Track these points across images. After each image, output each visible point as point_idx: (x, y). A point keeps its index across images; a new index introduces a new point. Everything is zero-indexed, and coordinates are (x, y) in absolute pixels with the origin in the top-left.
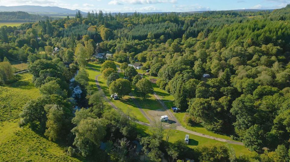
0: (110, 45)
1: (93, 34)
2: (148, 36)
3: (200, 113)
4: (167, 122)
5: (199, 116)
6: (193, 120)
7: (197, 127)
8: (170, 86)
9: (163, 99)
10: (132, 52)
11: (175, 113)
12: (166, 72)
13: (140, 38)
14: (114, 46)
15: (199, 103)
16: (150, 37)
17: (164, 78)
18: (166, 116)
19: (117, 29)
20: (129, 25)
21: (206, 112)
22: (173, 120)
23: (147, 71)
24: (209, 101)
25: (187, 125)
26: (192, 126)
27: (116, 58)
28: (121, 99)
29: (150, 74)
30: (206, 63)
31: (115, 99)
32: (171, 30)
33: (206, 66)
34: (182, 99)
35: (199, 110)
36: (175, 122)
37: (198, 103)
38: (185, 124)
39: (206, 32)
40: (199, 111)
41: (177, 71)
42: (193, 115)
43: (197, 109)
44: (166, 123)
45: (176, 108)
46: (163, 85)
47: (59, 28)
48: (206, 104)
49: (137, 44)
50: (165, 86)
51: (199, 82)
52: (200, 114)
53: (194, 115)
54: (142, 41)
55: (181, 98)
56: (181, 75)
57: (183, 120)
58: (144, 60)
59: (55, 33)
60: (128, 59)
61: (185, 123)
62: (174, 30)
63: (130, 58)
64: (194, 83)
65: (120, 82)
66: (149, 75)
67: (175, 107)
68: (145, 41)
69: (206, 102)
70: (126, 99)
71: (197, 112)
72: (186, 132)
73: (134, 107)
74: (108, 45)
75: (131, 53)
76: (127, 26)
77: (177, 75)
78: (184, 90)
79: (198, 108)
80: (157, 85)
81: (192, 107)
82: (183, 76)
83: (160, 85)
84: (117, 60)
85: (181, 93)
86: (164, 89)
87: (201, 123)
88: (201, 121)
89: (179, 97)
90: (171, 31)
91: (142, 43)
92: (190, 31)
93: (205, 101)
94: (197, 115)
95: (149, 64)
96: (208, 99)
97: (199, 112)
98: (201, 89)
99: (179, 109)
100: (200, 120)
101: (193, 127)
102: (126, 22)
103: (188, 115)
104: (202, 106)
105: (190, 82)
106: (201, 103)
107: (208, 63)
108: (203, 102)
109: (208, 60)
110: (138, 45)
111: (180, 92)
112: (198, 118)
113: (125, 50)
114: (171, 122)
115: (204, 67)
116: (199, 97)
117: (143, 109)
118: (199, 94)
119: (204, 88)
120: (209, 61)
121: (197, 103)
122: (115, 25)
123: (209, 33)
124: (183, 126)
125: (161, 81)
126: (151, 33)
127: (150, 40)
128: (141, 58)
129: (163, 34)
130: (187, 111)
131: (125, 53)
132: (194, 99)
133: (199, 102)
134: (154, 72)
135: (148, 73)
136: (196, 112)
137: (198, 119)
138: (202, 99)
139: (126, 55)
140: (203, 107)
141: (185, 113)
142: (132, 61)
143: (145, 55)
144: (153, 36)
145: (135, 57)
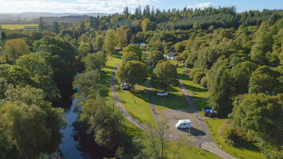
0: (147, 35)
1: (135, 26)
2: (194, 26)
3: (256, 122)
4: (188, 132)
5: (253, 127)
6: (240, 134)
7: (245, 150)
8: (208, 78)
9: (194, 95)
10: (170, 42)
11: (207, 118)
12: (204, 57)
13: (183, 28)
14: (151, 35)
15: (254, 102)
16: (196, 27)
17: (201, 67)
18: (188, 121)
19: (161, 23)
20: (175, 18)
21: (269, 121)
22: (200, 128)
23: (182, 61)
24: (277, 100)
25: (226, 142)
26: (235, 146)
27: (149, 47)
28: (133, 90)
29: (186, 65)
30: (271, 52)
31: (124, 89)
32: (224, 20)
33: (270, 56)
34: (222, 94)
35: (253, 115)
36: (203, 134)
37: (252, 101)
38: (222, 140)
39: (272, 19)
40: (254, 118)
41: (220, 55)
42: (240, 125)
43: (248, 113)
44: (186, 133)
45: (211, 111)
46: (198, 77)
47: (106, 23)
48: (269, 104)
49: (177, 34)
50: (201, 79)
51: (258, 67)
52: (254, 125)
53: (242, 124)
54: (185, 31)
55: (220, 93)
56: (226, 60)
57: (220, 131)
58: (182, 49)
59: (100, 27)
60: (163, 48)
61: (222, 138)
62: (228, 21)
63: (165, 47)
64: (248, 68)
65: (130, 65)
66: (184, 66)
67: (210, 108)
68: (189, 31)
69: (270, 101)
70: (138, 91)
71: (249, 120)
72: (222, 156)
73: (146, 101)
74: (145, 35)
75: (168, 43)
76: (173, 19)
77: (219, 60)
78: (226, 80)
79: (252, 113)
80: (190, 77)
81: (239, 110)
82: (229, 61)
83: (194, 78)
84: (150, 50)
85: (221, 84)
86: (199, 82)
87: (256, 142)
88: (256, 138)
89: (217, 90)
90: (223, 22)
91: (184, 33)
92: (250, 21)
93: (267, 98)
94: (247, 125)
95: (187, 53)
96: (274, 97)
97: (253, 120)
98: (261, 77)
99: (215, 112)
100: (254, 136)
101: (238, 148)
102: (172, 16)
103: (230, 124)
104: (259, 109)
105: (240, 67)
106: (258, 101)
107: (275, 52)
108: (262, 100)
109: (275, 46)
110: (179, 34)
111: (219, 83)
112: (249, 132)
113: (162, 39)
114: (196, 133)
115: (267, 57)
116: (256, 91)
117: (155, 106)
118: (256, 86)
119: (266, 76)
120: (277, 49)
121: (249, 102)
122: (160, 19)
123: (277, 20)
124: (216, 143)
125: (196, 71)
126: (197, 23)
127: (195, 30)
128: (178, 48)
129: (213, 24)
130: (229, 116)
131: (161, 43)
132: (245, 95)
133: (255, 100)
134: (191, 62)
135: (183, 64)
136: (246, 118)
137: (250, 134)
138: (260, 94)
139: (161, 44)
140: (262, 110)
141: (226, 120)
142: (167, 51)
143: (185, 45)
144: (200, 26)
145: (172, 47)
